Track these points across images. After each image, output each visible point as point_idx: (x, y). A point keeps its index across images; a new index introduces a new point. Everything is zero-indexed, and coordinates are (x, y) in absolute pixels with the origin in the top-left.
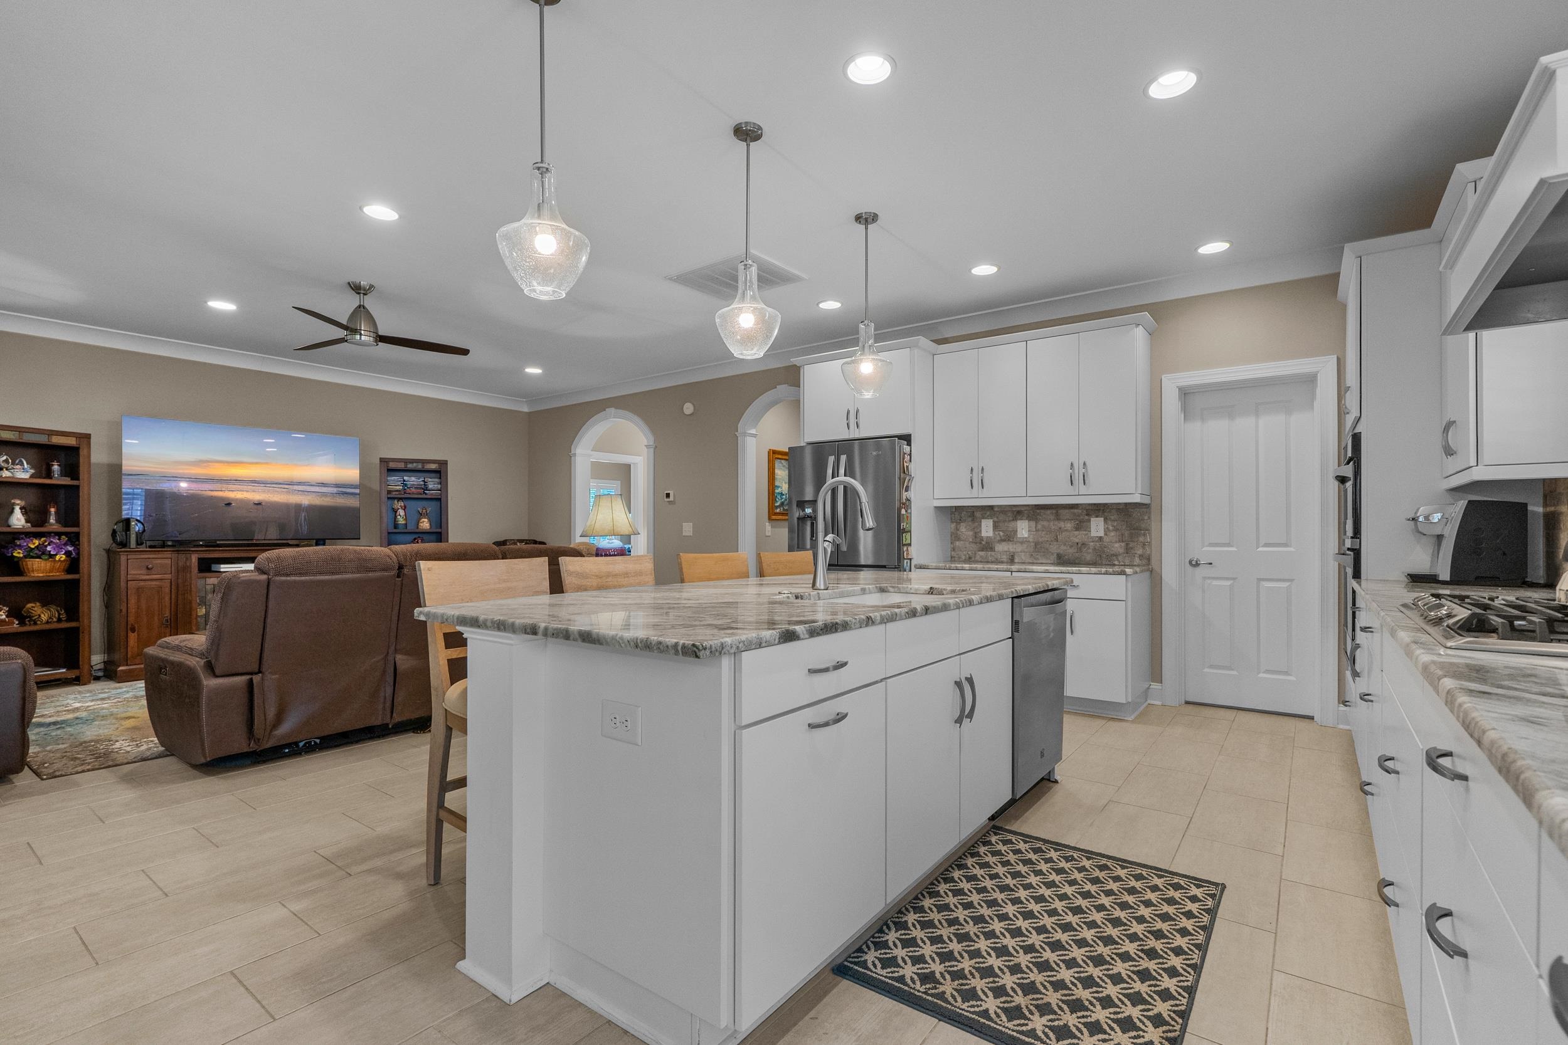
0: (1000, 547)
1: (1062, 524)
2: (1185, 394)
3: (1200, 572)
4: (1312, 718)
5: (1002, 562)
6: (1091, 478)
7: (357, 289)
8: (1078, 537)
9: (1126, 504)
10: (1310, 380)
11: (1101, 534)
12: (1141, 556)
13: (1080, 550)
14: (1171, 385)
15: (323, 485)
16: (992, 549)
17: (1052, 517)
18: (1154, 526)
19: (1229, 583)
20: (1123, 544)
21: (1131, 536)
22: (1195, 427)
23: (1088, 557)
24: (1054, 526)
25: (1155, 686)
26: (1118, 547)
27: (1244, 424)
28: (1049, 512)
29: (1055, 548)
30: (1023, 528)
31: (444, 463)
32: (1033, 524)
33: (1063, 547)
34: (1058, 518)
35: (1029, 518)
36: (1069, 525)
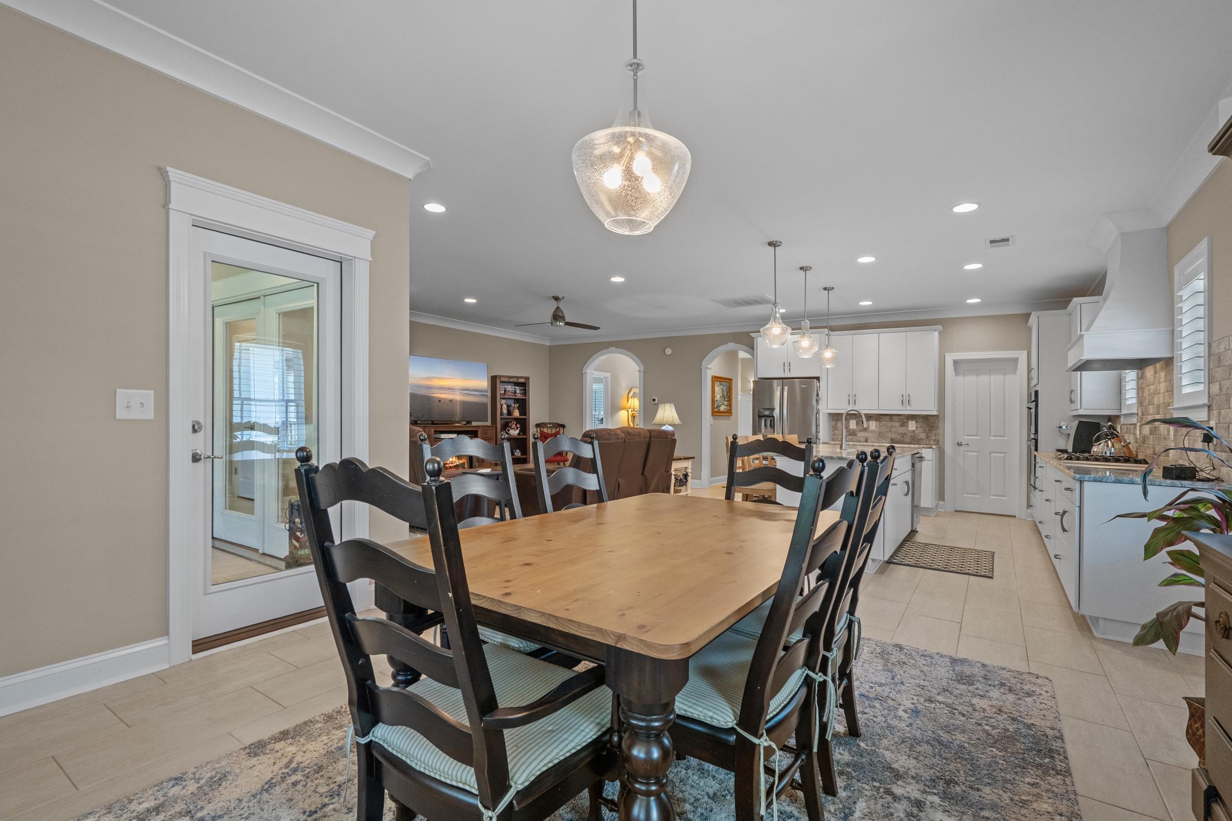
0: (860, 434)
1: (894, 424)
2: (956, 362)
3: (962, 448)
4: (1015, 517)
5: (861, 442)
6: (912, 401)
7: (556, 299)
8: (902, 430)
9: (927, 415)
10: (1015, 361)
11: (914, 429)
12: (934, 440)
13: (903, 436)
14: (950, 358)
15: (476, 390)
16: (855, 435)
17: (889, 420)
18: (941, 425)
19: (976, 454)
20: (925, 434)
21: (929, 430)
22: (960, 378)
23: (907, 440)
24: (889, 424)
25: (941, 503)
26: (923, 436)
27: (984, 378)
28: (886, 417)
29: (890, 435)
30: (873, 425)
31: (527, 379)
32: (878, 423)
33: (894, 435)
34: (891, 420)
35: (876, 420)
36: (897, 424)
